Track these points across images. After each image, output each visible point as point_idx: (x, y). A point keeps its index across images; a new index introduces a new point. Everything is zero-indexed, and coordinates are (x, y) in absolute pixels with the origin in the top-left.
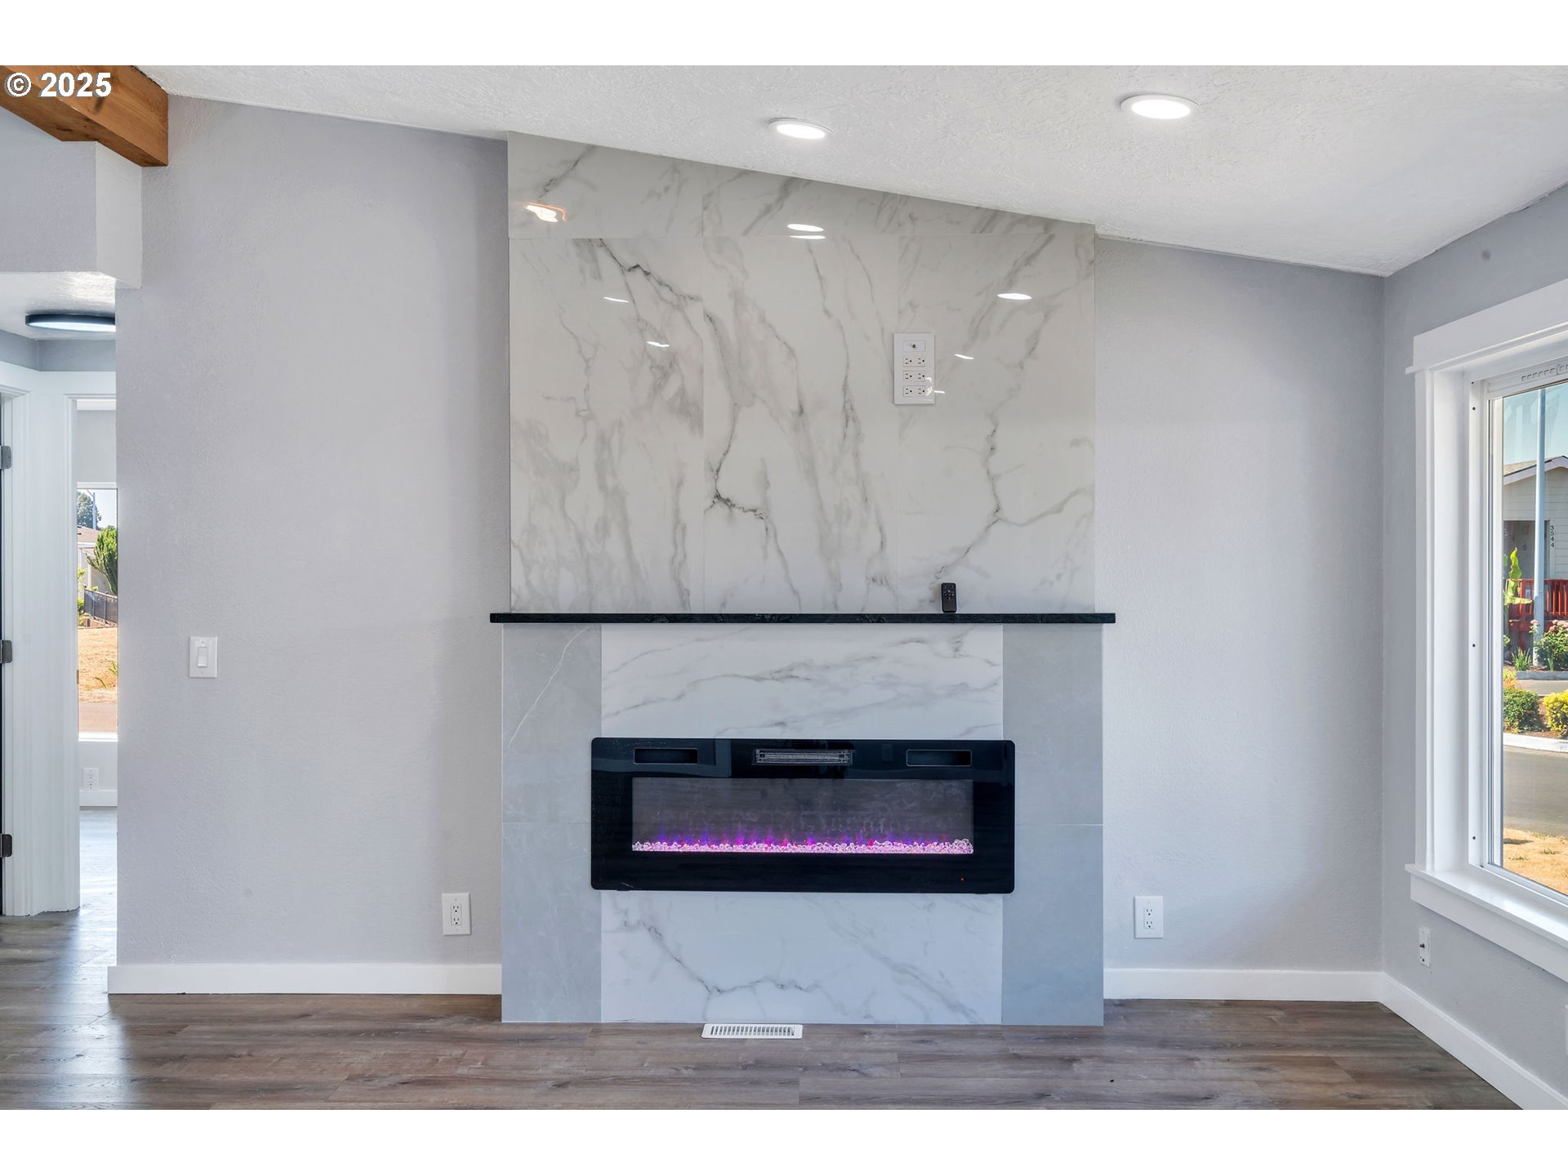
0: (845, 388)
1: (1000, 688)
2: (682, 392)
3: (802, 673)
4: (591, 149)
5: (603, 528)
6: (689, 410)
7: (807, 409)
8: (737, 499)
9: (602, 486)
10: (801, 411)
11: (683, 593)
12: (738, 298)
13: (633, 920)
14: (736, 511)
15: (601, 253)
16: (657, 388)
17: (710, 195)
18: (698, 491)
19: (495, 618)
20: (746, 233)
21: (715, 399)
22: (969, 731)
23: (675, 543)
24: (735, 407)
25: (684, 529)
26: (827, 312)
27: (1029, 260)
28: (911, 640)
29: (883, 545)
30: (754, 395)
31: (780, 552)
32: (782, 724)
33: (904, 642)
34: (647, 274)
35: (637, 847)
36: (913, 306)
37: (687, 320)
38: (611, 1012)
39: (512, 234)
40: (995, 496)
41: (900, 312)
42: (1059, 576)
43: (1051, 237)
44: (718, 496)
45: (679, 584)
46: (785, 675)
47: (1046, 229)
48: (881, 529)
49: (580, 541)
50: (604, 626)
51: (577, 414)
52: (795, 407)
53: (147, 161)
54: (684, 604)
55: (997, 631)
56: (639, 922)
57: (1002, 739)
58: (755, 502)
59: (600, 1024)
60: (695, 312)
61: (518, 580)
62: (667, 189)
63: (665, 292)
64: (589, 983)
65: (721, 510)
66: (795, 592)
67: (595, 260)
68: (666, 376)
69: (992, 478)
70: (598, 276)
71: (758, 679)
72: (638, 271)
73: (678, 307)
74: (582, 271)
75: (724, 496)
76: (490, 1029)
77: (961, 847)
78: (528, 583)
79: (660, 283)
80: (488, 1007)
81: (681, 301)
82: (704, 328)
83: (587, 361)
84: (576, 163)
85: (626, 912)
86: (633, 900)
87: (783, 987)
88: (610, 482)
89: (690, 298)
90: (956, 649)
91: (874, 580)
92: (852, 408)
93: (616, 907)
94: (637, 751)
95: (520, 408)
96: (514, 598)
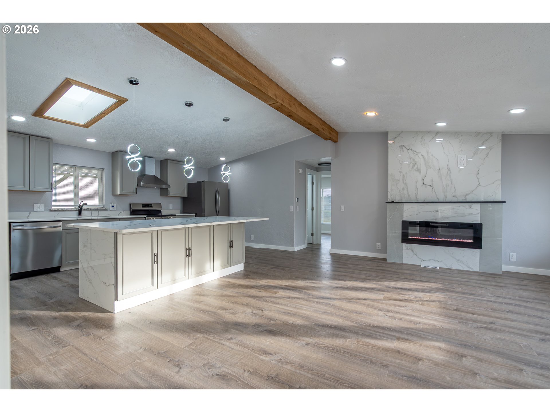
0: (448, 165)
1: (480, 214)
2: (417, 167)
3: (439, 211)
4: (402, 132)
5: (403, 189)
6: (419, 170)
7: (440, 169)
8: (427, 184)
9: (403, 183)
10: (439, 169)
11: (417, 199)
12: (428, 152)
13: (408, 248)
14: (427, 186)
15: (404, 148)
16: (413, 167)
17: (423, 136)
18: (420, 183)
19: (386, 202)
20: (429, 142)
21: (423, 169)
22: (473, 221)
23: (416, 191)
24: (427, 169)
25: (418, 189)
26: (444, 153)
27: (486, 141)
28: (461, 206)
29: (455, 191)
30: (430, 167)
31: (435, 192)
32: (435, 219)
33: (459, 206)
34: (411, 150)
35: (409, 237)
36: (461, 150)
37: (418, 156)
39: (389, 146)
40: (479, 181)
41: (459, 152)
42: (493, 195)
43: (492, 136)
44: (424, 184)
45: (417, 197)
46: (436, 211)
47: (490, 135)
48: (455, 188)
49: (400, 191)
50: (404, 203)
51: (399, 172)
52: (438, 169)
53: (336, 142)
54: (417, 200)
55: (479, 205)
56: (409, 249)
57: (480, 223)
58: (431, 184)
60: (420, 155)
61: (389, 197)
62: (415, 136)
63: (415, 152)
64: (401, 257)
65: (424, 186)
66: (438, 199)
67: (403, 148)
68: (415, 165)
69: (478, 179)
70: (403, 151)
71: (431, 212)
72: (410, 150)
73: (417, 155)
74: (400, 150)
75: (425, 183)
76: (385, 262)
77: (471, 241)
78: (391, 198)
79: (414, 151)
80: (385, 260)
81: (417, 153)
82: (422, 158)
83: (401, 164)
84: (399, 134)
85: (407, 247)
86: (408, 245)
87: (435, 261)
88: (405, 182)
89: (419, 153)
90: (470, 208)
91: (453, 196)
92: (449, 168)
93: (406, 246)
94: (409, 223)
95: (390, 172)
96: (389, 200)
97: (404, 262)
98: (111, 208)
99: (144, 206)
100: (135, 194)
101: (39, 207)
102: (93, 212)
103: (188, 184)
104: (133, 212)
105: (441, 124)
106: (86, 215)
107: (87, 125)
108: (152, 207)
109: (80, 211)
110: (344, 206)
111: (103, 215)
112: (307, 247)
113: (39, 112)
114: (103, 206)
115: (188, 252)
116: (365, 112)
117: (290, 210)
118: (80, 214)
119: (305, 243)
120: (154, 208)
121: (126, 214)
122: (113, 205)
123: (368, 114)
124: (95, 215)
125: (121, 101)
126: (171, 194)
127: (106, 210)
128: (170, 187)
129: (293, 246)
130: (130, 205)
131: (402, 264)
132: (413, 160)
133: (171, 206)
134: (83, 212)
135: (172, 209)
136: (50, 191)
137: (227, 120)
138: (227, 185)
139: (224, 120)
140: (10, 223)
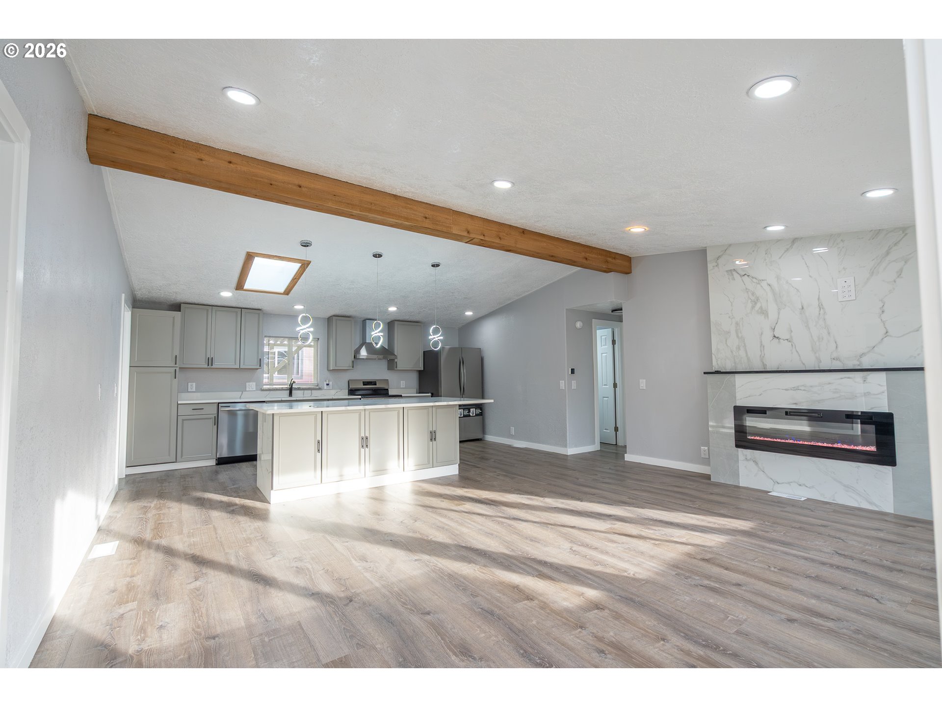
0: (819, 299)
1: (886, 393)
2: (761, 308)
3: (802, 388)
4: (730, 245)
5: (738, 348)
6: (764, 312)
7: (805, 307)
8: (780, 337)
9: (738, 336)
10: (803, 308)
11: (765, 365)
12: (778, 278)
14: (781, 340)
15: (734, 273)
16: (753, 307)
17: (767, 249)
18: (768, 334)
19: (705, 373)
20: (780, 258)
21: (772, 309)
22: (872, 409)
23: (761, 351)
24: (779, 309)
25: (764, 347)
26: (810, 276)
27: (895, 245)
28: (845, 378)
29: (837, 348)
30: (785, 305)
31: (797, 351)
32: (796, 404)
33: (842, 378)
34: (748, 276)
35: (749, 437)
36: (844, 268)
37: (762, 286)
39: (709, 273)
40: (886, 328)
41: (840, 271)
43: (906, 234)
44: (775, 336)
45: (763, 363)
46: (796, 389)
47: (903, 232)
48: (836, 342)
49: (732, 352)
50: (736, 374)
51: (729, 317)
52: (800, 307)
53: (627, 273)
54: (765, 369)
55: (883, 374)
56: (750, 459)
57: (888, 412)
58: (788, 337)
60: (764, 284)
61: (714, 363)
62: (754, 251)
63: (754, 280)
64: (736, 474)
65: (776, 340)
66: (804, 364)
67: (733, 276)
68: (756, 303)
69: (884, 322)
70: (734, 279)
71: (786, 390)
72: (746, 276)
73: (759, 284)
74: (729, 279)
76: (709, 481)
77: (873, 448)
78: (718, 364)
79: (753, 278)
80: (708, 477)
81: (760, 281)
82: (768, 288)
83: (732, 303)
84: (726, 250)
85: (746, 455)
86: (748, 452)
87: (800, 485)
88: (740, 335)
89: (763, 280)
90: (865, 381)
91: (834, 359)
92: (822, 305)
93: (744, 454)
94: (747, 410)
95: (713, 318)
96: (714, 368)
97: (743, 483)
98: (325, 387)
99: (365, 383)
100: (351, 368)
101: (251, 386)
102: (306, 391)
103: (424, 352)
104: (352, 392)
105: (776, 228)
106: (297, 395)
107: (287, 292)
108: (376, 385)
109: (291, 390)
110: (645, 380)
111: (317, 394)
112: (599, 449)
113: (240, 286)
114: (318, 384)
115: (365, 442)
116: (628, 227)
117: (560, 388)
118: (291, 394)
119: (594, 443)
120: (378, 386)
121: (344, 394)
122: (328, 383)
123: (631, 230)
124: (307, 395)
125: (305, 265)
126: (400, 367)
127: (320, 389)
128: (396, 358)
129: (565, 446)
130: (349, 382)
131: (738, 487)
132: (753, 294)
133: (403, 384)
134: (294, 392)
135: (404, 387)
136: (259, 368)
137: (438, 265)
138: (479, 351)
139: (433, 266)
140: (219, 403)
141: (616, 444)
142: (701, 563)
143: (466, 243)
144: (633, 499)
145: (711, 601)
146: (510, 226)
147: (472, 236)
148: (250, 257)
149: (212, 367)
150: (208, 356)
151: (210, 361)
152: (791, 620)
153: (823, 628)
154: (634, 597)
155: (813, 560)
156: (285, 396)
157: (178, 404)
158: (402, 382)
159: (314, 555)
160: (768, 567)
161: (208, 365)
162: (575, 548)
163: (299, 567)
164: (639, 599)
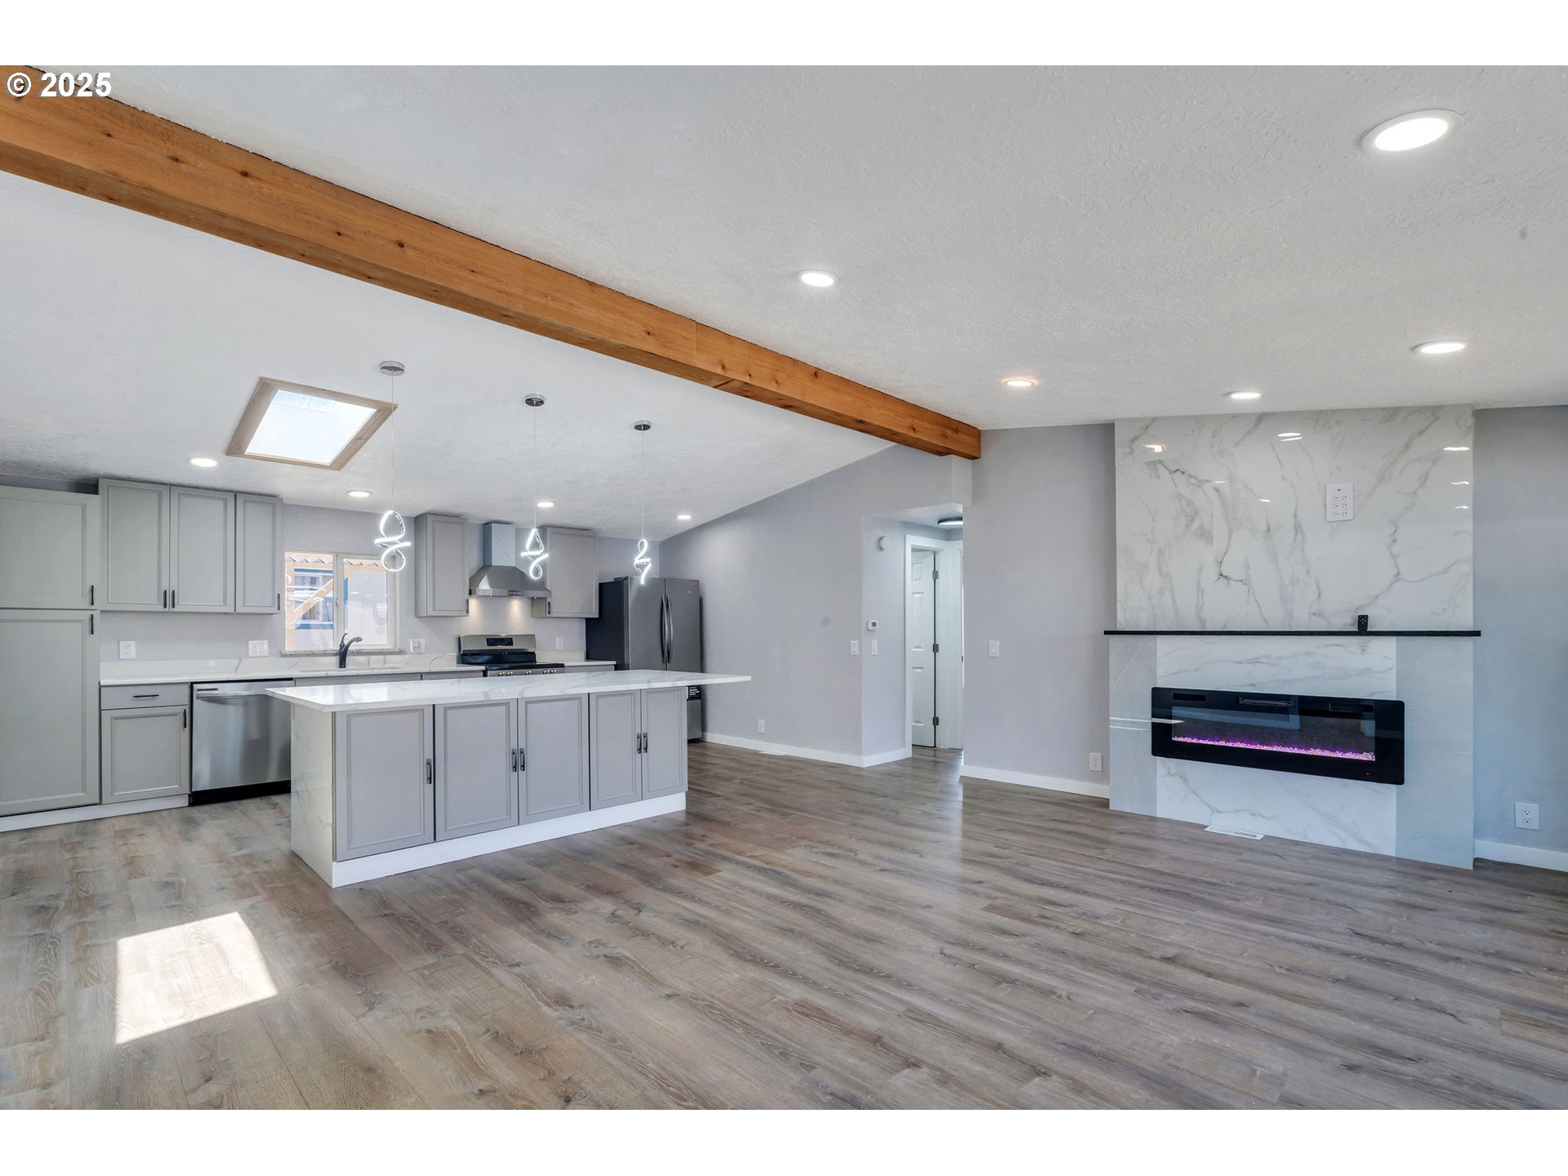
0: (1295, 516)
1: (1394, 671)
2: (1201, 527)
3: (1265, 660)
4: (1154, 420)
5: (1161, 592)
6: (1205, 535)
7: (1272, 529)
8: (1231, 576)
9: (1160, 573)
10: (1269, 529)
11: (1203, 622)
12: (1232, 479)
13: (1173, 772)
14: (1230, 581)
15: (1161, 469)
16: (1188, 526)
17: (1216, 431)
18: (1211, 572)
19: (1106, 633)
20: (1236, 445)
21: (1219, 528)
22: (1372, 694)
23: (1198, 599)
24: (1231, 532)
25: (1203, 592)
26: (1284, 479)
27: (1420, 434)
28: (1333, 645)
29: (1319, 595)
30: (1241, 524)
31: (1256, 601)
32: (1253, 685)
33: (1328, 646)
34: (1183, 473)
35: (1175, 739)
36: (1339, 469)
37: (1204, 491)
38: (1162, 812)
39: (1117, 464)
40: (1396, 566)
41: (1330, 473)
42: (1444, 610)
43: (1437, 418)
44: (1221, 575)
45: (1200, 617)
46: (1255, 661)
47: (1433, 414)
48: (1318, 588)
49: (1150, 599)
50: (1158, 636)
51: (1148, 541)
52: (1265, 528)
53: (973, 458)
54: (1203, 628)
55: (1392, 641)
56: (1177, 774)
57: (1395, 699)
58: (1243, 576)
59: (1153, 819)
60: (1208, 487)
61: (1120, 616)
62: (1193, 432)
63: (1193, 480)
64: (1151, 798)
65: (1222, 580)
66: (1265, 620)
67: (1156, 470)
68: (1193, 519)
69: (1394, 557)
70: (1157, 477)
71: (1239, 663)
72: (1179, 473)
73: (1199, 487)
74: (1150, 476)
75: (1224, 574)
76: (1106, 809)
77: (1370, 757)
78: (1125, 617)
79: (1190, 476)
80: (1104, 803)
81: (1200, 483)
82: (1213, 495)
83: (1153, 517)
84: (1147, 427)
85: (1169, 768)
86: (1172, 763)
87: (1254, 815)
88: (1164, 571)
89: (1207, 481)
90: (1363, 650)
91: (1314, 614)
92: (1300, 526)
93: (1166, 765)
94: (1174, 694)
95: (1121, 540)
96: (1118, 624)
99: (492, 641)
101: (259, 647)
102: (371, 657)
103: (601, 585)
104: (465, 657)
105: (1246, 396)
106: (354, 666)
107: (340, 463)
108: (511, 644)
110: (1000, 641)
111: (397, 664)
112: (911, 756)
113: (236, 447)
114: (395, 644)
115: (518, 760)
116: (1002, 378)
117: (852, 653)
118: (342, 663)
119: (903, 745)
120: (516, 646)
121: (450, 663)
122: (415, 640)
123: (1009, 383)
124: (377, 665)
125: (384, 411)
126: (556, 610)
127: (401, 652)
128: (550, 597)
129: (858, 751)
130: (458, 640)
131: (1156, 819)
132: (1190, 503)
133: (559, 642)
134: (348, 659)
135: (562, 648)
136: (277, 611)
137: (646, 427)
138: (696, 585)
139: (638, 427)
140: (192, 683)
141: (935, 746)
142: (1166, 967)
143: (715, 387)
144: (1004, 848)
145: (1215, 1040)
146: (795, 361)
147: (730, 375)
148: (264, 390)
149: (175, 610)
150: (165, 587)
151: (169, 599)
152: (1352, 1068)
153: (1406, 1078)
154: (1089, 1044)
155: (1328, 949)
156: (330, 665)
157: (100, 687)
158: (557, 639)
159: (458, 1001)
160: (1268, 967)
161: (165, 606)
162: (949, 950)
163: (434, 1030)
164: (1098, 1047)
